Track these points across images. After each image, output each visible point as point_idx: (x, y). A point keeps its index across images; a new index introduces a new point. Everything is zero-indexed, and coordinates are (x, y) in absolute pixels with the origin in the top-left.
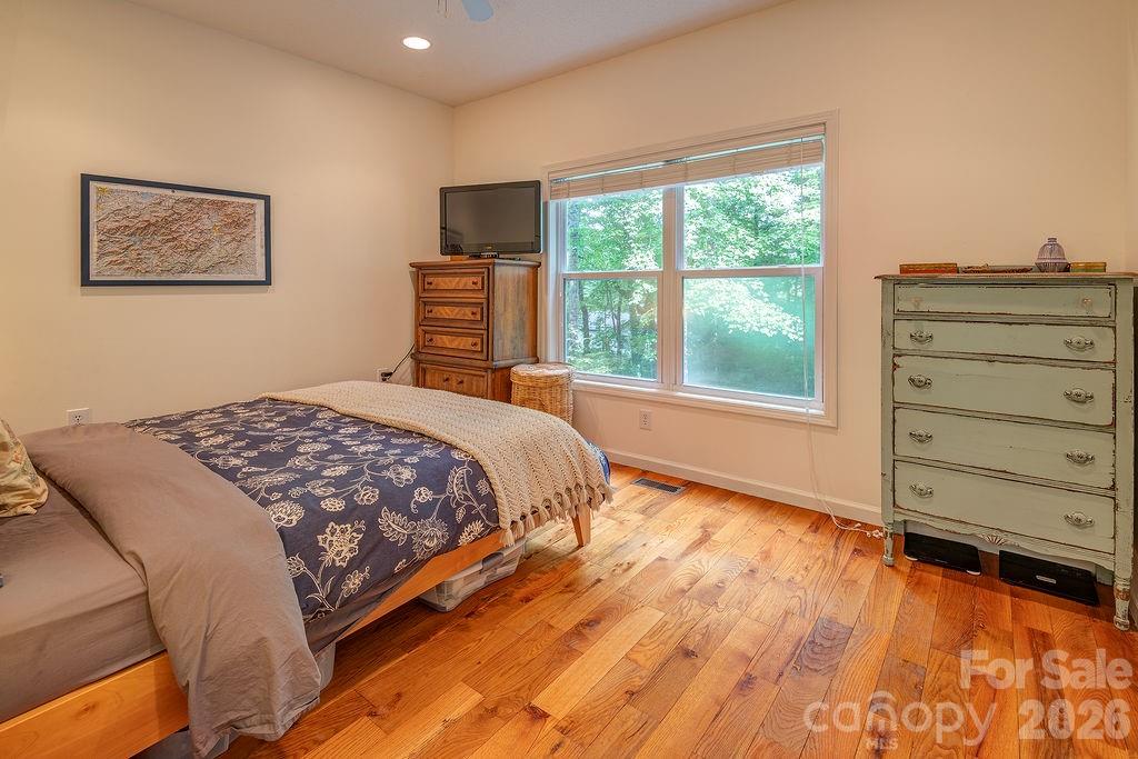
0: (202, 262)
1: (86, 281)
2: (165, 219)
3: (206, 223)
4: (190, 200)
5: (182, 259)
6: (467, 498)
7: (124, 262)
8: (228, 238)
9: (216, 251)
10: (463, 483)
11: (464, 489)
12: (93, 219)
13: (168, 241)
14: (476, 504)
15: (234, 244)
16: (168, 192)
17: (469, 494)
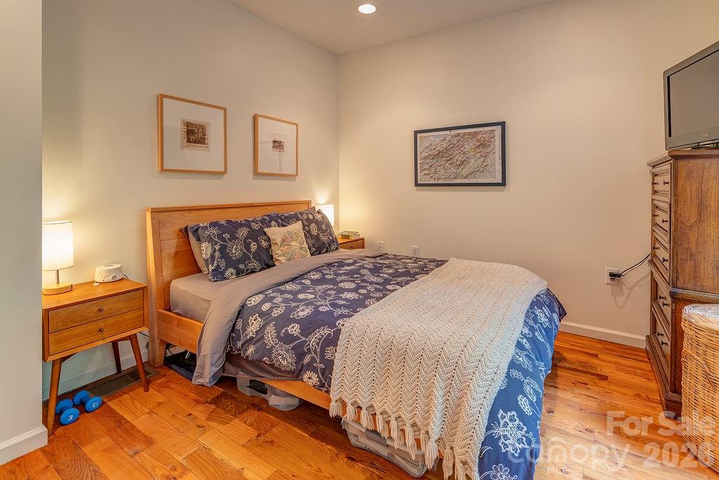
0: (465, 172)
1: (417, 185)
2: (446, 148)
3: (467, 148)
4: (458, 135)
5: (455, 171)
6: (315, 351)
7: (429, 174)
8: (479, 155)
9: (473, 164)
10: (320, 339)
11: (318, 344)
12: (419, 153)
13: (448, 160)
14: (318, 360)
15: (482, 159)
16: (448, 132)
17: (318, 350)
